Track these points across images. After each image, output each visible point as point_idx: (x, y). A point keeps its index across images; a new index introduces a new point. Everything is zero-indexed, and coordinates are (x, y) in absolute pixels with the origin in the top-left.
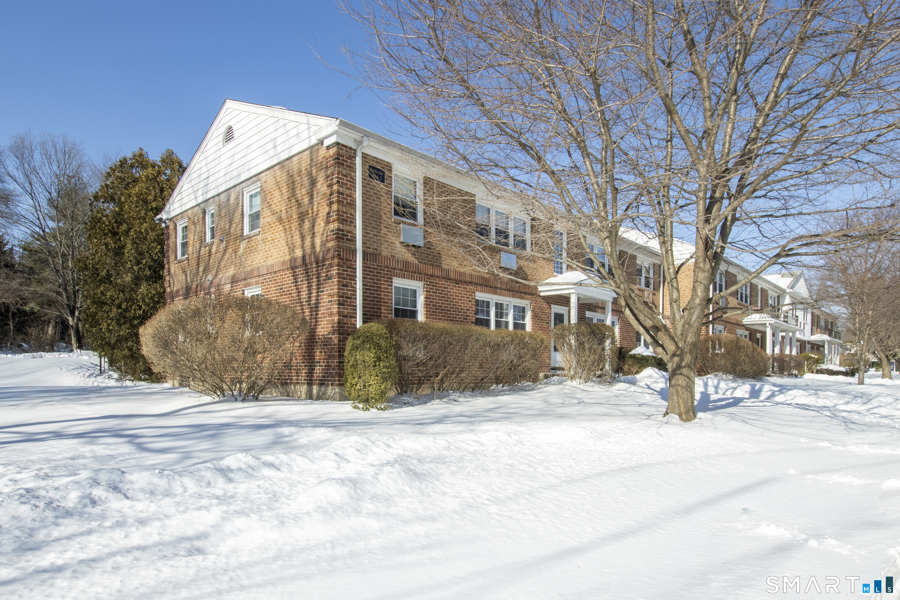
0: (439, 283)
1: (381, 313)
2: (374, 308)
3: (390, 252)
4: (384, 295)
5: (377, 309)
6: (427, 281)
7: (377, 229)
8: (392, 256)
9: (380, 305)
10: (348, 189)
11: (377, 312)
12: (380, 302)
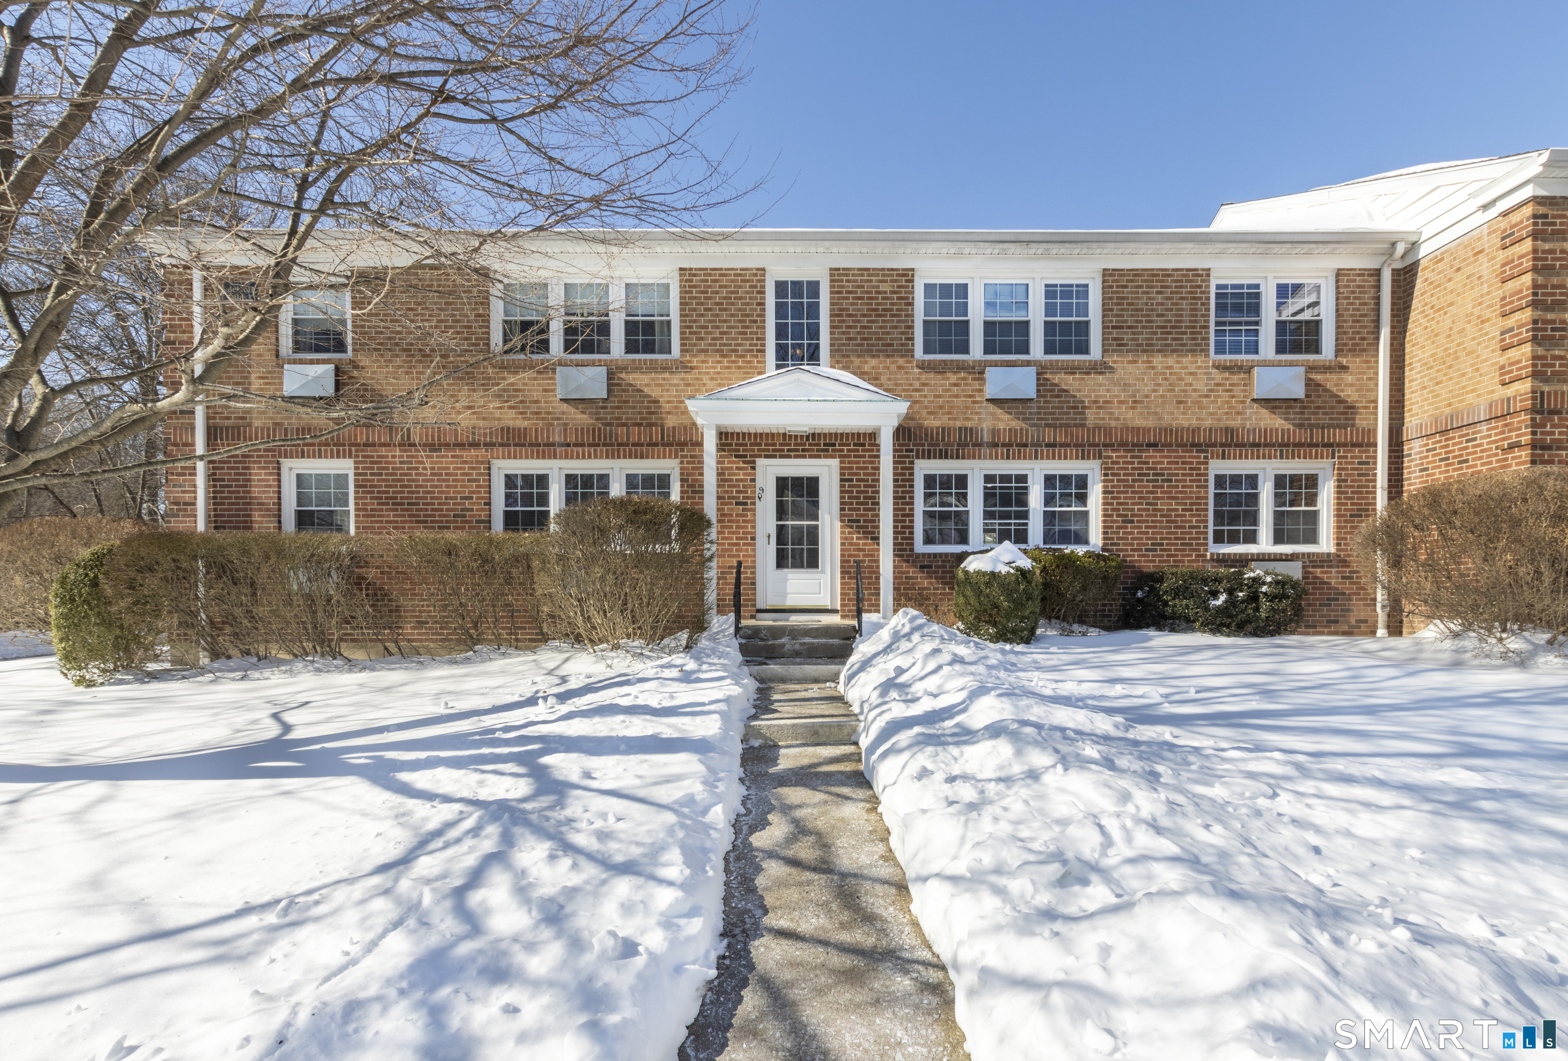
0: (387, 457)
1: (251, 522)
2: (238, 516)
3: (271, 418)
4: (259, 492)
5: (244, 516)
6: (357, 456)
7: (243, 384)
8: (276, 424)
9: (251, 510)
10: (184, 332)
11: (246, 522)
12: (249, 504)
